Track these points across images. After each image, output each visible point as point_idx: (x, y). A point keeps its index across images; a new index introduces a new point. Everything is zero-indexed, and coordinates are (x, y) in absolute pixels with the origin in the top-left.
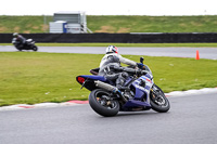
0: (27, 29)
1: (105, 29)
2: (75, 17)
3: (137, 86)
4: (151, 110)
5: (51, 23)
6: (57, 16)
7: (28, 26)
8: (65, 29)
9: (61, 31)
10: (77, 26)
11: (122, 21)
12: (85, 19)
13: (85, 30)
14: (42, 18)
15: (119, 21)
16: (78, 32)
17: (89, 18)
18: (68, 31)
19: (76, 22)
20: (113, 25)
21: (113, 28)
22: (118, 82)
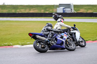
0: (47, 11)
1: (82, 11)
2: (68, 6)
3: (58, 38)
4: (66, 50)
5: (58, 8)
6: (60, 5)
7: (48, 9)
8: (64, 11)
9: (62, 12)
10: (69, 9)
11: (90, 7)
12: (73, 6)
13: (73, 11)
14: (54, 6)
15: (88, 7)
16: (70, 12)
17: (75, 6)
18: (65, 12)
19: (69, 8)
20: (85, 9)
21: (86, 10)
22: (48, 36)
